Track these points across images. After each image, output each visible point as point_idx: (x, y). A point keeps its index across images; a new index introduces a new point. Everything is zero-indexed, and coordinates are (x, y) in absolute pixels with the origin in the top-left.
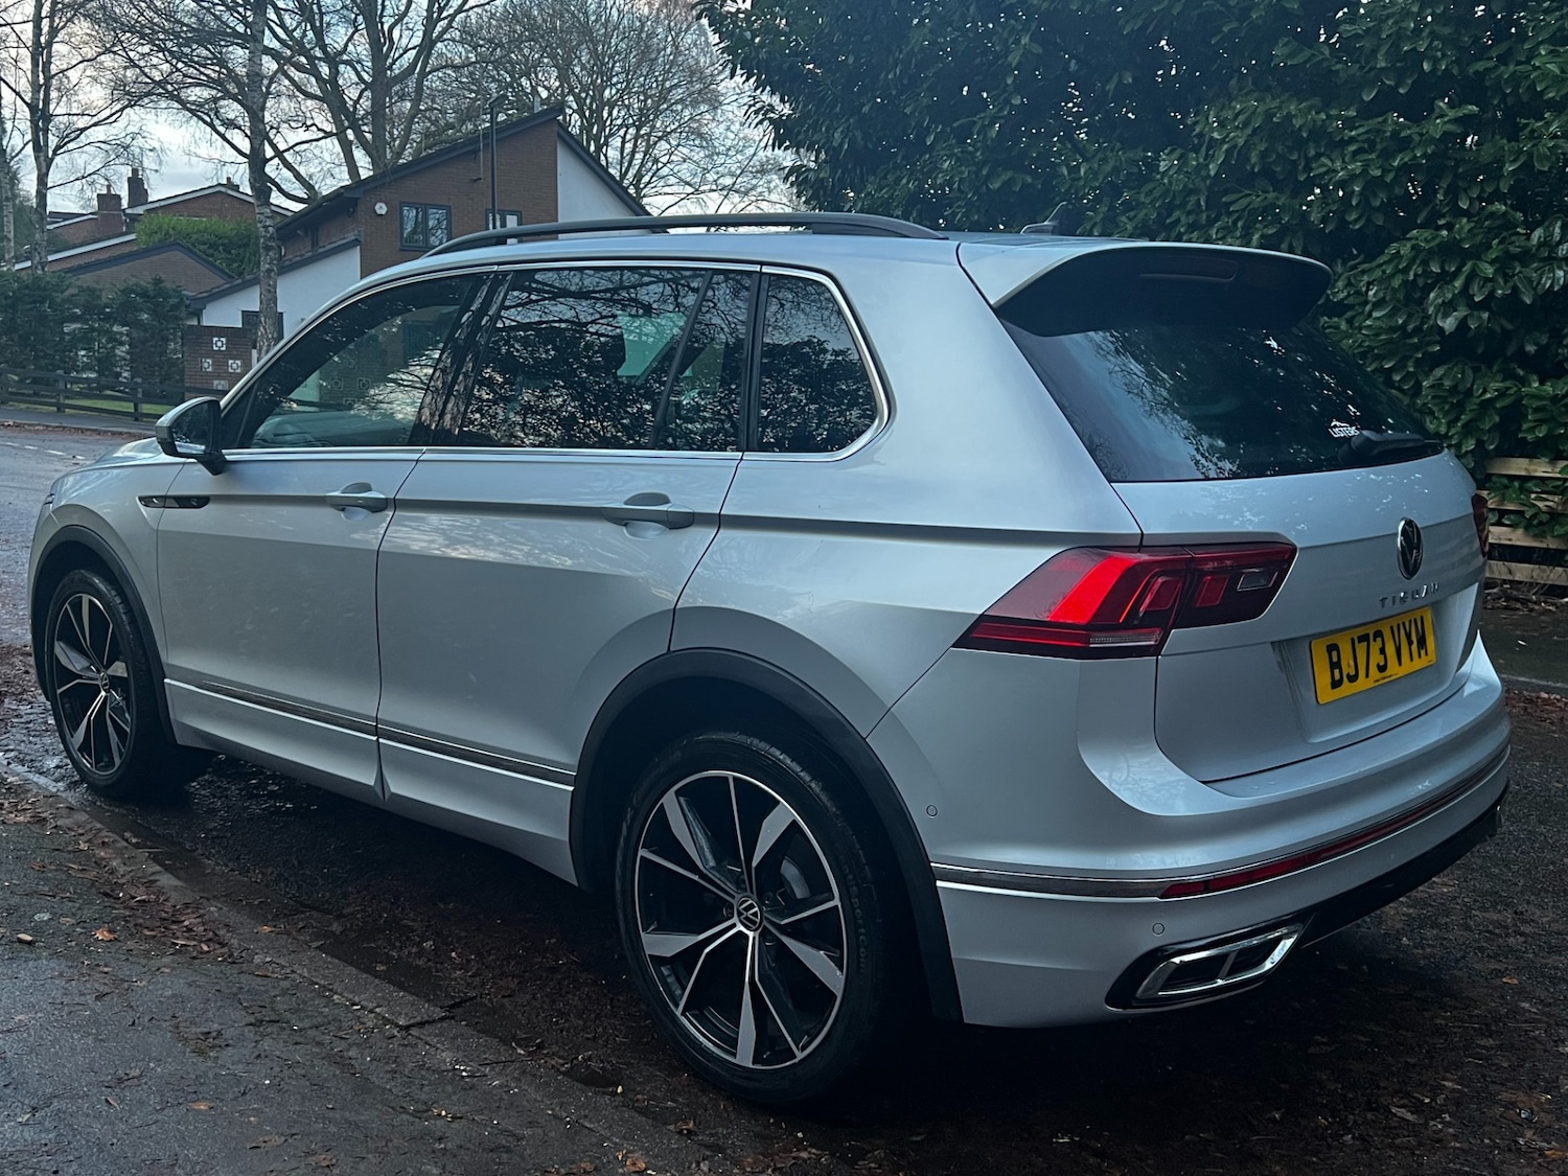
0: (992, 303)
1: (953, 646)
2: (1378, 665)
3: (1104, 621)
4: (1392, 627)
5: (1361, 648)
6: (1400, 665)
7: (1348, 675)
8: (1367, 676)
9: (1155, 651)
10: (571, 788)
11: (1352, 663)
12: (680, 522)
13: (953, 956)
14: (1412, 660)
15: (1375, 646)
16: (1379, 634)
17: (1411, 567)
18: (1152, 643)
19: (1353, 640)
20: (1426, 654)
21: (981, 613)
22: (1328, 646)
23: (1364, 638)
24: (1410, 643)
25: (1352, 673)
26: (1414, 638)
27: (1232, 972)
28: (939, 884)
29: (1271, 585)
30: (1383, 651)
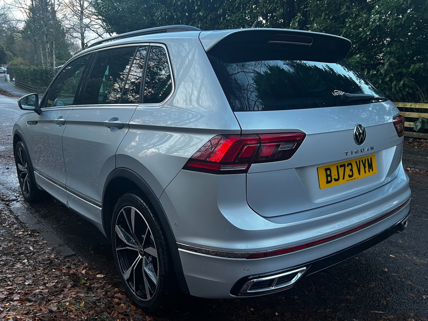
0: (205, 50)
1: (183, 169)
2: (349, 175)
3: (225, 161)
4: (356, 162)
5: (341, 170)
6: (359, 174)
7: (335, 179)
8: (344, 179)
9: (245, 171)
10: (101, 209)
11: (337, 174)
12: (121, 126)
13: (184, 273)
14: (365, 173)
15: (348, 169)
16: (350, 164)
17: (360, 141)
18: (244, 169)
19: (337, 167)
20: (372, 171)
21: (189, 157)
22: (325, 169)
23: (344, 166)
24: (365, 167)
25: (337, 178)
26: (367, 165)
27: (277, 285)
28: (179, 249)
29: (293, 148)
30: (351, 170)
